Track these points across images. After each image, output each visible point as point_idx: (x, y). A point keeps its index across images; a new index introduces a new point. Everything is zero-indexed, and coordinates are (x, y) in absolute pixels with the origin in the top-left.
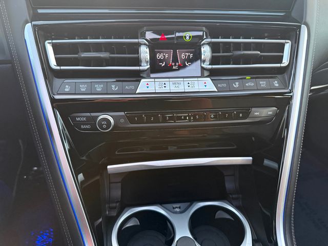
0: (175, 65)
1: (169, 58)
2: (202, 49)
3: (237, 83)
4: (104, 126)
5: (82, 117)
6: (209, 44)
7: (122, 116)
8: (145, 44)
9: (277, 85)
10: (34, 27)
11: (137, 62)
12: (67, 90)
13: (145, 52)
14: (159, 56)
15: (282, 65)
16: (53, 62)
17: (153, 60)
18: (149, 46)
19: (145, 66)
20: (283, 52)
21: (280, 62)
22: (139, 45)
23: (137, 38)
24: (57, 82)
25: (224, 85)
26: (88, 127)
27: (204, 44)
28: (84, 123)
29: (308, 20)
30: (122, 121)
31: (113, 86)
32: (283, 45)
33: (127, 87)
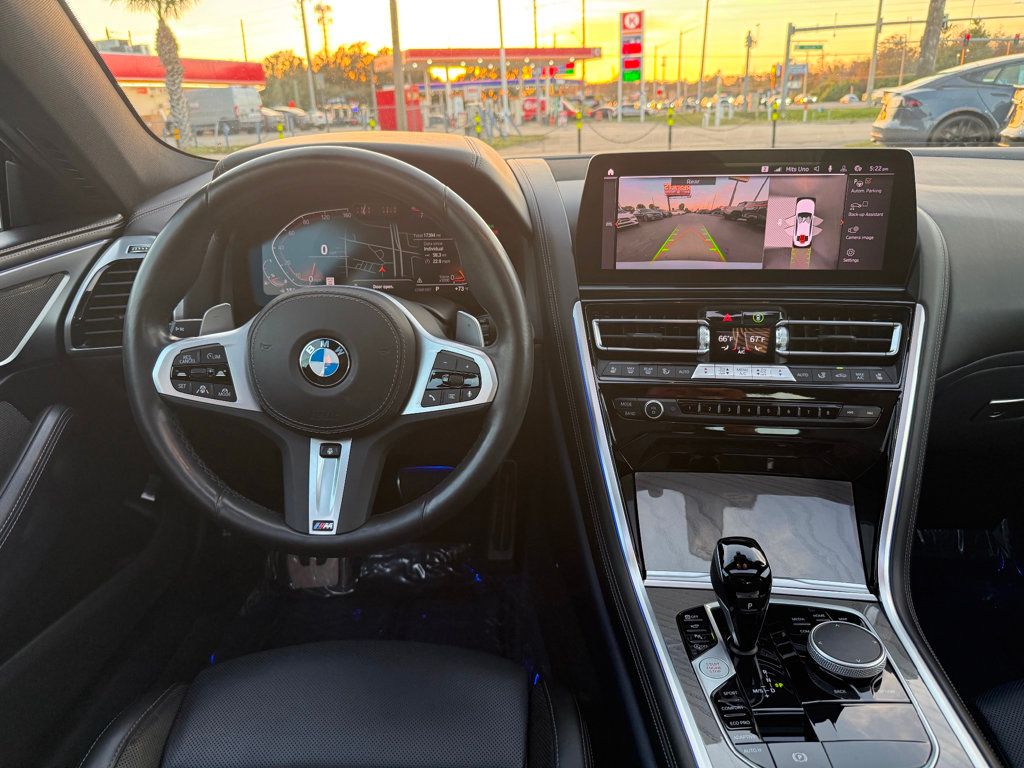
0: (741, 350)
1: (733, 341)
2: (777, 332)
3: (824, 374)
4: (653, 412)
5: (626, 403)
6: (786, 326)
7: (673, 404)
8: (705, 325)
9: (880, 378)
10: (583, 304)
11: (696, 344)
12: (613, 371)
13: (705, 335)
14: (722, 339)
15: (888, 354)
16: (599, 341)
17: (714, 343)
18: (708, 327)
19: (703, 349)
20: (891, 338)
21: (888, 349)
22: (698, 326)
23: (696, 319)
24: (602, 364)
25: (806, 375)
26: (633, 414)
27: (780, 326)
28: (629, 409)
29: (925, 297)
30: (673, 409)
31: (664, 370)
32: (892, 329)
33: (680, 372)
